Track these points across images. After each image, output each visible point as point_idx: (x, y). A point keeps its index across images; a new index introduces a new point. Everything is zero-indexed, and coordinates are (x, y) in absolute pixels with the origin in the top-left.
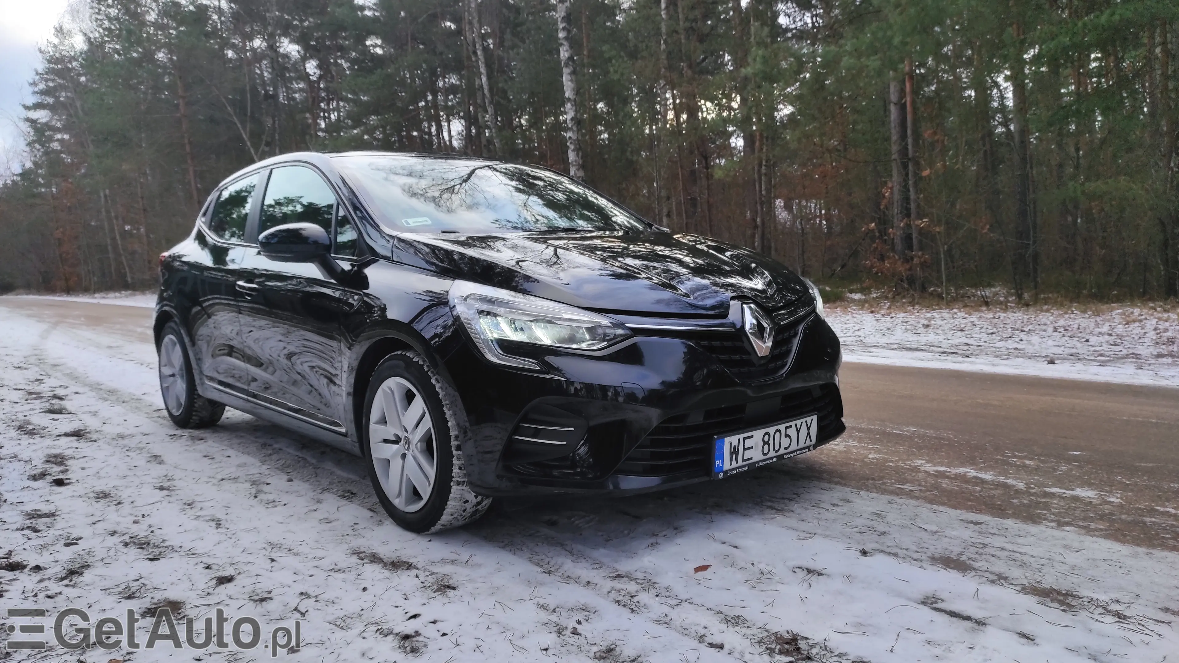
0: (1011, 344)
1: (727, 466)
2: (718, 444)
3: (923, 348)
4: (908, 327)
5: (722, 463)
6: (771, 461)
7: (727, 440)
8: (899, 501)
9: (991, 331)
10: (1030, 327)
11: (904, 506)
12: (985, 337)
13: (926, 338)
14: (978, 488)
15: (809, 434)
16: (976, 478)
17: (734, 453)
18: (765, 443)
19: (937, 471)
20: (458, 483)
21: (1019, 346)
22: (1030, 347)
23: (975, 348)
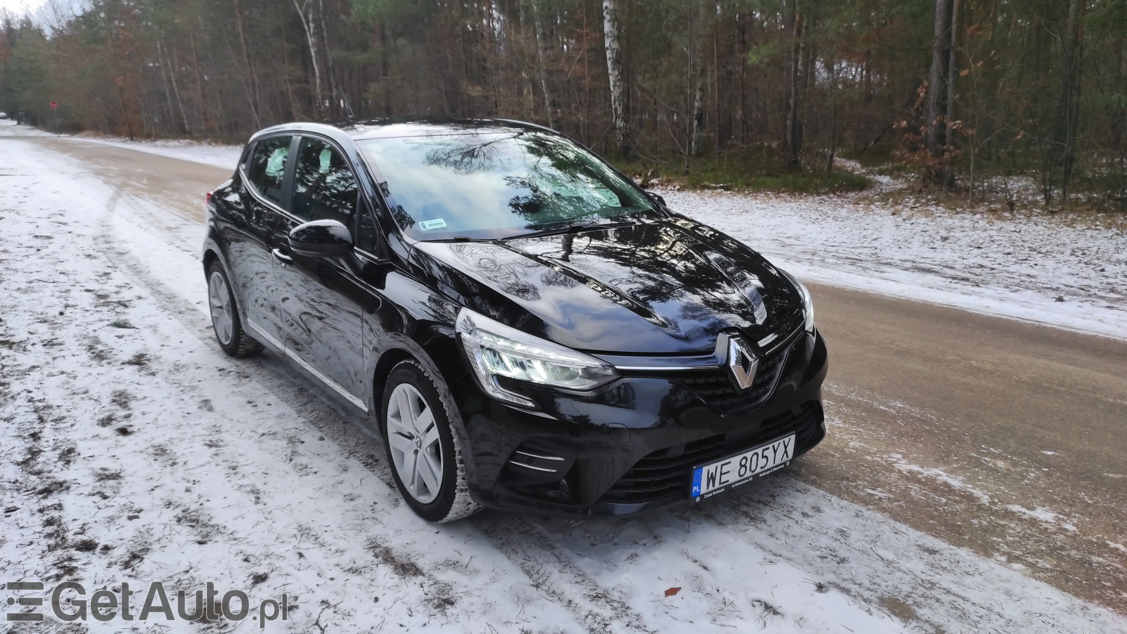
0: (1025, 269)
1: (704, 490)
2: (696, 474)
3: (936, 269)
4: (926, 239)
5: (700, 488)
6: (746, 481)
7: (705, 469)
8: (866, 513)
9: (1008, 251)
10: (1048, 248)
11: (869, 522)
12: (1001, 258)
13: (941, 255)
14: (944, 500)
15: (786, 452)
16: (946, 484)
17: (712, 478)
18: (741, 466)
19: (910, 472)
20: (462, 491)
21: (1033, 272)
22: (1044, 274)
23: (988, 271)
